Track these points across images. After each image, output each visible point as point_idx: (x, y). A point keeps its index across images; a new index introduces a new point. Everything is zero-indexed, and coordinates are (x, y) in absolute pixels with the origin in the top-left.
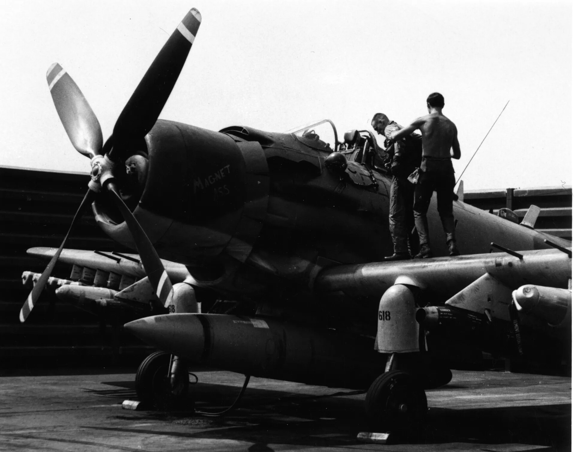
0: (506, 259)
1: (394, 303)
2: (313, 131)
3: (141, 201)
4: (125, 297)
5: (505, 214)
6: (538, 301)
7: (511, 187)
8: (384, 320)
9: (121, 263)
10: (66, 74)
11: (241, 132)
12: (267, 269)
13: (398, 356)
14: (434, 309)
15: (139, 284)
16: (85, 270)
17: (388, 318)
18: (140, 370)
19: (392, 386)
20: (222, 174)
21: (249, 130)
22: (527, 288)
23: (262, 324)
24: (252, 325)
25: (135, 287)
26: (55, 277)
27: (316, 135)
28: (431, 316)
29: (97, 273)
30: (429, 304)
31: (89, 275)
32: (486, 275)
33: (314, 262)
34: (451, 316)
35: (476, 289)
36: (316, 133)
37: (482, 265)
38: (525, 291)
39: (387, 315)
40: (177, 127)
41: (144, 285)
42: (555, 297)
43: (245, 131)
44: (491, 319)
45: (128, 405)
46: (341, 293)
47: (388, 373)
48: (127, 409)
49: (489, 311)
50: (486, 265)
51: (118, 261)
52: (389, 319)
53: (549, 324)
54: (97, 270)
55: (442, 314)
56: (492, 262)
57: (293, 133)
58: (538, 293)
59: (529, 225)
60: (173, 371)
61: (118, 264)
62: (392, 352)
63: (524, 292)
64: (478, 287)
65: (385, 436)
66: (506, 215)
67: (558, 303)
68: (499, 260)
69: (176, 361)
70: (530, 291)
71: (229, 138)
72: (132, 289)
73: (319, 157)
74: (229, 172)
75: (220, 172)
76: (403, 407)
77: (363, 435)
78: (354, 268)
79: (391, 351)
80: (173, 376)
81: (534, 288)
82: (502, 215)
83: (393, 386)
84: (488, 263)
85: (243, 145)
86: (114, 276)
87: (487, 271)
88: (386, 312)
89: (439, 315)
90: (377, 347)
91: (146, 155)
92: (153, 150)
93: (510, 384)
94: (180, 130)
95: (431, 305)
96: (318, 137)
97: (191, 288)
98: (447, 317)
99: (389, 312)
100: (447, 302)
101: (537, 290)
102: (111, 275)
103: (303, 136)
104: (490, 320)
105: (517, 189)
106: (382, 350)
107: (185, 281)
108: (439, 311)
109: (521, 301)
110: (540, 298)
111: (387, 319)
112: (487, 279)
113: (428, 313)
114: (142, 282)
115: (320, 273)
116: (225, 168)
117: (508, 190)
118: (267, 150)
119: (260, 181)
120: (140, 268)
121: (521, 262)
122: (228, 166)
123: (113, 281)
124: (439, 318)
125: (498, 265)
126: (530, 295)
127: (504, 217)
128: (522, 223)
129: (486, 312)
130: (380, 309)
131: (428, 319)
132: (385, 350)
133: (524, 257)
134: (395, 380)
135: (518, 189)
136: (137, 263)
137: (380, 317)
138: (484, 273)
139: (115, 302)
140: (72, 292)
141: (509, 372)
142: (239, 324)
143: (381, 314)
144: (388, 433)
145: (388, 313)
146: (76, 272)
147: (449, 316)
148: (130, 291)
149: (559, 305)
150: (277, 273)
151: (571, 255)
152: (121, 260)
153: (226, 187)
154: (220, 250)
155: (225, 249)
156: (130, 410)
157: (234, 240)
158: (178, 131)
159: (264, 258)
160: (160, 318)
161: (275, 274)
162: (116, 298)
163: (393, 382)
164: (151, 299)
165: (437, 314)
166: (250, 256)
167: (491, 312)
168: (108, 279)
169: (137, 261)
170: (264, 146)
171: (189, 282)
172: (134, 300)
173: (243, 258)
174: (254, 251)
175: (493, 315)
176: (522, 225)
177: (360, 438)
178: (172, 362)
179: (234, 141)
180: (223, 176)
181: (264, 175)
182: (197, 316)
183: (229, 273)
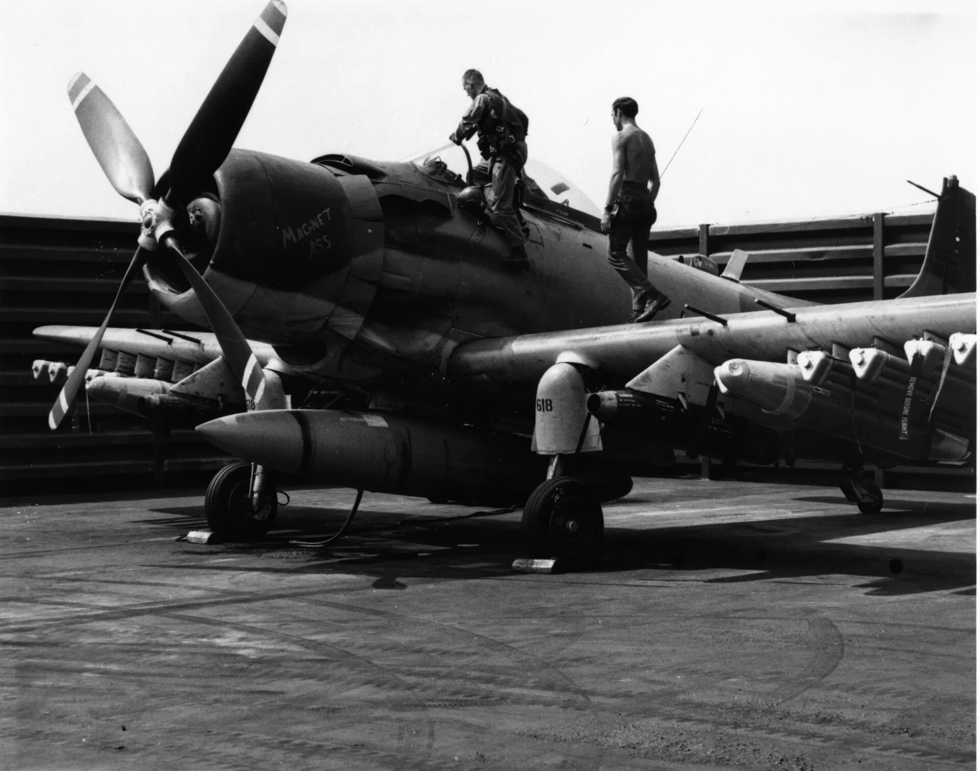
0: (704, 325)
1: (557, 388)
2: (438, 157)
3: (213, 261)
4: (184, 391)
5: (700, 263)
6: (749, 380)
7: (706, 223)
8: (544, 411)
9: (173, 345)
10: (96, 88)
11: (342, 162)
12: (383, 347)
13: (564, 458)
14: (611, 394)
15: (202, 373)
16: (120, 355)
17: (549, 407)
18: (212, 489)
19: (557, 497)
20: (320, 221)
21: (352, 160)
22: (734, 364)
23: (377, 422)
24: (365, 423)
25: (197, 377)
27: (443, 163)
28: (607, 403)
29: (138, 359)
30: (604, 388)
31: (127, 363)
32: (679, 347)
33: (446, 336)
34: (633, 403)
35: (665, 367)
36: (443, 160)
37: (674, 334)
38: (732, 368)
39: (548, 405)
40: (258, 159)
41: (209, 373)
42: (771, 374)
43: (347, 161)
44: (687, 406)
45: (195, 538)
46: (485, 376)
47: (550, 480)
48: (194, 543)
49: (684, 395)
50: (679, 334)
51: (170, 341)
52: (551, 410)
53: (764, 411)
54: (139, 355)
55: (621, 400)
56: (686, 329)
57: (411, 162)
58: (749, 370)
59: (734, 277)
60: (256, 488)
61: (169, 346)
62: (555, 453)
63: (730, 369)
64: (668, 364)
65: (549, 564)
66: (702, 265)
67: (775, 382)
68: (696, 327)
69: (260, 475)
70: (738, 368)
71: (326, 171)
72: (193, 380)
73: (448, 194)
74: (329, 218)
75: (317, 218)
76: (572, 525)
77: (521, 563)
78: (501, 342)
79: (553, 451)
80: (256, 495)
81: (744, 363)
82: (696, 264)
84: (681, 331)
85: (347, 180)
86: (163, 362)
87: (680, 343)
88: (547, 400)
89: (619, 402)
90: (536, 448)
91: (216, 198)
92: (226, 191)
93: (710, 495)
94: (262, 164)
95: (608, 389)
96: (446, 166)
97: (276, 375)
98: (627, 405)
99: (550, 400)
100: (628, 385)
101: (747, 366)
102: (159, 362)
103: (424, 164)
104: (686, 407)
105: (713, 224)
106: (541, 451)
107: (268, 366)
108: (618, 397)
109: (727, 381)
110: (751, 376)
111: (547, 410)
112: (680, 353)
113: (603, 399)
114: (207, 370)
115: (455, 350)
117: (702, 226)
118: (378, 186)
119: (371, 229)
120: (201, 350)
121: (724, 328)
122: (327, 210)
123: (161, 369)
124: (618, 406)
125: (695, 334)
126: (738, 373)
127: (699, 268)
128: (724, 274)
129: (680, 397)
130: (539, 396)
131: (604, 407)
132: (547, 451)
133: (729, 323)
134: (561, 489)
135: (716, 225)
136: (197, 344)
137: (539, 408)
138: (676, 345)
139: (171, 398)
140: (110, 387)
141: (707, 480)
142: (348, 422)
143: (539, 403)
144: (553, 559)
145: (548, 402)
146: (107, 359)
147: (630, 402)
148: (190, 383)
149: (776, 385)
150: (397, 352)
151: (791, 318)
152: (174, 340)
153: (326, 238)
154: (321, 323)
155: (327, 321)
156: (199, 544)
157: (339, 310)
158: (258, 164)
159: (379, 333)
160: (243, 417)
161: (395, 354)
162: (171, 393)
163: (558, 492)
164: (219, 392)
165: (615, 401)
166: (361, 330)
167: (686, 395)
168: (154, 367)
169: (197, 341)
170: (374, 181)
171: (272, 368)
172: (196, 395)
173: (351, 334)
174: (366, 324)
175: (689, 400)
176: (724, 277)
177: (516, 567)
178: (254, 476)
179: (333, 175)
180: (322, 224)
181: (377, 220)
182: (292, 413)
183: (333, 354)
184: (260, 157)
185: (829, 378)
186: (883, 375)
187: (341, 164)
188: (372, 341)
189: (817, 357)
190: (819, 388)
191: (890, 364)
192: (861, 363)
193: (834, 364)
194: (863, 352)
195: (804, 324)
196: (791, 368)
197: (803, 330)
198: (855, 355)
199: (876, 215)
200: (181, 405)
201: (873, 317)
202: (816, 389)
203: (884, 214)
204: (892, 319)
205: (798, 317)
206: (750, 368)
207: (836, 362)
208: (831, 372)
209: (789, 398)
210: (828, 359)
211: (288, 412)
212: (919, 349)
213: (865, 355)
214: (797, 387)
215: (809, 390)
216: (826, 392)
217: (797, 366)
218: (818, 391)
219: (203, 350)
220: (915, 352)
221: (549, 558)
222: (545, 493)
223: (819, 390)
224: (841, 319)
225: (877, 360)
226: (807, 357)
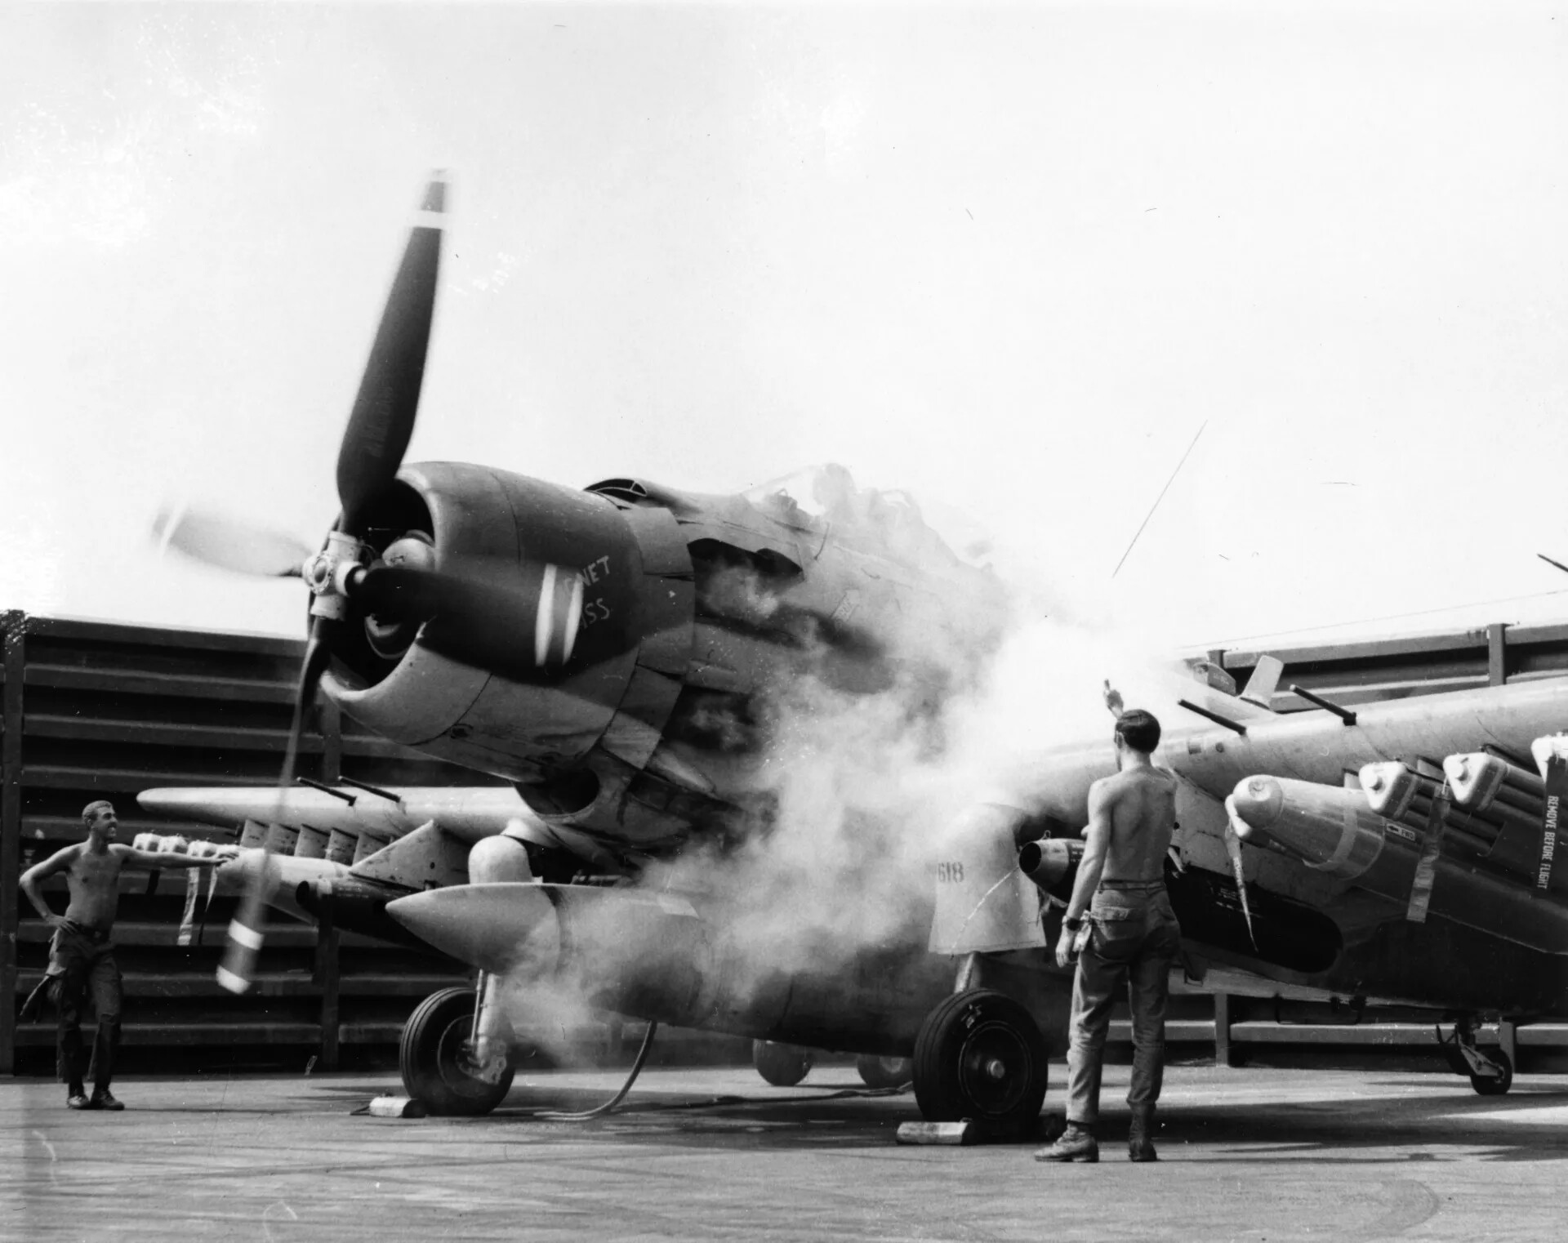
0: (1210, 736)
1: (971, 844)
2: (783, 490)
3: (421, 634)
4: (373, 875)
5: (1206, 676)
6: (1281, 811)
7: (1219, 647)
8: (949, 879)
9: (356, 805)
11: (631, 490)
12: (692, 785)
13: (982, 960)
14: (1059, 843)
15: (402, 846)
16: (273, 828)
17: (959, 876)
18: (411, 1030)
19: (971, 1021)
20: (593, 574)
21: (647, 488)
22: (1257, 783)
23: (682, 908)
24: (660, 909)
25: (393, 852)
26: (209, 841)
27: (790, 498)
28: (1052, 858)
29: (300, 835)
30: (1047, 834)
31: (284, 842)
36: (789, 495)
38: (1253, 788)
39: (956, 871)
40: (496, 478)
41: (412, 846)
42: (1318, 802)
43: (637, 488)
44: (1184, 868)
45: (383, 1109)
47: (960, 994)
48: (380, 1116)
50: (1168, 752)
51: (351, 800)
52: (962, 878)
53: (1307, 863)
54: (302, 829)
56: (1180, 744)
57: (741, 495)
58: (1281, 792)
59: (1260, 699)
60: (482, 1029)
61: (350, 808)
62: (968, 953)
63: (1250, 790)
65: (957, 1129)
66: (1209, 678)
67: (1325, 814)
68: (1195, 740)
69: (489, 1007)
70: (1263, 789)
71: (605, 503)
72: (387, 858)
73: (799, 546)
74: (607, 571)
75: (588, 572)
76: (996, 1067)
77: (911, 1129)
79: (964, 950)
80: (482, 1041)
81: (1272, 781)
82: (1199, 678)
83: (973, 1021)
84: (1172, 748)
85: (637, 516)
86: (340, 837)
88: (955, 865)
89: (1071, 856)
90: (935, 943)
91: (428, 538)
92: (445, 524)
94: (503, 485)
95: (1053, 836)
96: (795, 503)
97: (519, 846)
99: (960, 864)
101: (1277, 784)
102: (334, 836)
104: (1180, 870)
105: (1231, 650)
106: (944, 949)
107: (507, 832)
108: (1070, 849)
109: (1246, 812)
110: (1284, 801)
111: (955, 878)
113: (1046, 851)
114: (409, 841)
116: (598, 562)
117: (1212, 653)
118: (683, 526)
119: (675, 592)
120: (401, 811)
121: (1242, 740)
122: (605, 559)
123: (337, 847)
124: (1070, 862)
125: (1194, 751)
126: (1263, 796)
127: (1204, 683)
128: (1244, 694)
130: (942, 858)
131: (1046, 864)
132: (954, 950)
133: (1249, 731)
134: (977, 1007)
135: (1235, 652)
136: (394, 802)
137: (942, 877)
139: (351, 884)
141: (1225, 1066)
143: (942, 869)
144: (965, 1121)
145: (958, 868)
146: (252, 833)
148: (382, 862)
149: (1326, 819)
150: (713, 791)
151: (1350, 720)
152: (358, 800)
153: (601, 603)
154: (590, 742)
155: (600, 740)
156: (388, 1117)
157: (621, 719)
158: (495, 483)
159: (685, 760)
160: (464, 894)
161: (712, 796)
162: (351, 877)
163: (973, 1012)
164: (428, 878)
165: (1065, 854)
166: (655, 754)
167: (1182, 852)
168: (325, 846)
169: (395, 798)
170: (680, 518)
171: (514, 833)
172: (391, 881)
173: (640, 759)
174: (664, 744)
175: (1187, 859)
176: (1242, 699)
177: (906, 1135)
178: (480, 1010)
179: (614, 508)
180: (595, 580)
181: (682, 577)
182: (543, 888)
183: (610, 793)
184: (500, 476)
185: (1413, 807)
186: (1499, 797)
187: (629, 493)
188: (673, 775)
189: (1391, 772)
190: (1395, 826)
191: (1508, 780)
192: (1463, 778)
193: (1418, 783)
194: (1466, 759)
195: (1370, 727)
196: (1350, 793)
197: (1368, 737)
198: (1452, 766)
199: (1492, 627)
200: (367, 897)
201: (1480, 712)
202: (1392, 828)
203: (1504, 626)
204: (1512, 713)
205: (1359, 718)
206: (1282, 788)
207: (1423, 781)
208: (1415, 797)
209: (1346, 842)
210: (1409, 775)
211: (537, 887)
212: (1556, 749)
213: (1468, 764)
214: (1361, 824)
215: (1379, 829)
216: (1407, 834)
217: (1360, 791)
218: (1395, 832)
219: (404, 812)
220: (1550, 754)
221: (957, 1120)
222: (951, 1014)
223: (1397, 830)
224: (1429, 718)
225: (1489, 772)
226: (1376, 771)
